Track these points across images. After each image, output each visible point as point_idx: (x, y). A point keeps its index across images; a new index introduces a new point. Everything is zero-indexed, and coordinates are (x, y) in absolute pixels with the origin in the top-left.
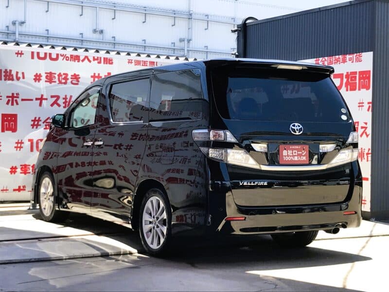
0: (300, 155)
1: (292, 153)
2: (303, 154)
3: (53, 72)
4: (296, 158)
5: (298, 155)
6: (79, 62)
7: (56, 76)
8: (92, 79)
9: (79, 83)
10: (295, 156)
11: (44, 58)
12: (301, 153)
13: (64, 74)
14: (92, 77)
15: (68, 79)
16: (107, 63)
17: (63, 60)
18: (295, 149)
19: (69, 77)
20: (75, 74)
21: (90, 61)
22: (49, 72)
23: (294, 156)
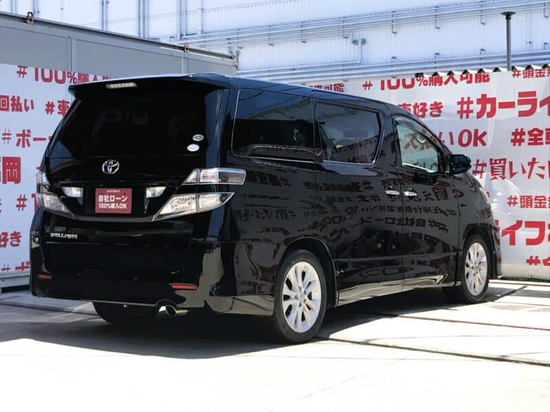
0: (119, 202)
1: (109, 199)
2: (123, 201)
3: (407, 103)
4: (113, 206)
5: (116, 201)
6: (440, 85)
7: (412, 108)
8: (460, 106)
9: (441, 114)
10: (112, 202)
11: (397, 87)
12: (120, 198)
13: (421, 104)
14: (459, 103)
15: (427, 110)
16: (480, 82)
17: (420, 85)
18: (112, 194)
19: (428, 107)
20: (435, 102)
21: (456, 82)
22: (402, 104)
23: (110, 203)
